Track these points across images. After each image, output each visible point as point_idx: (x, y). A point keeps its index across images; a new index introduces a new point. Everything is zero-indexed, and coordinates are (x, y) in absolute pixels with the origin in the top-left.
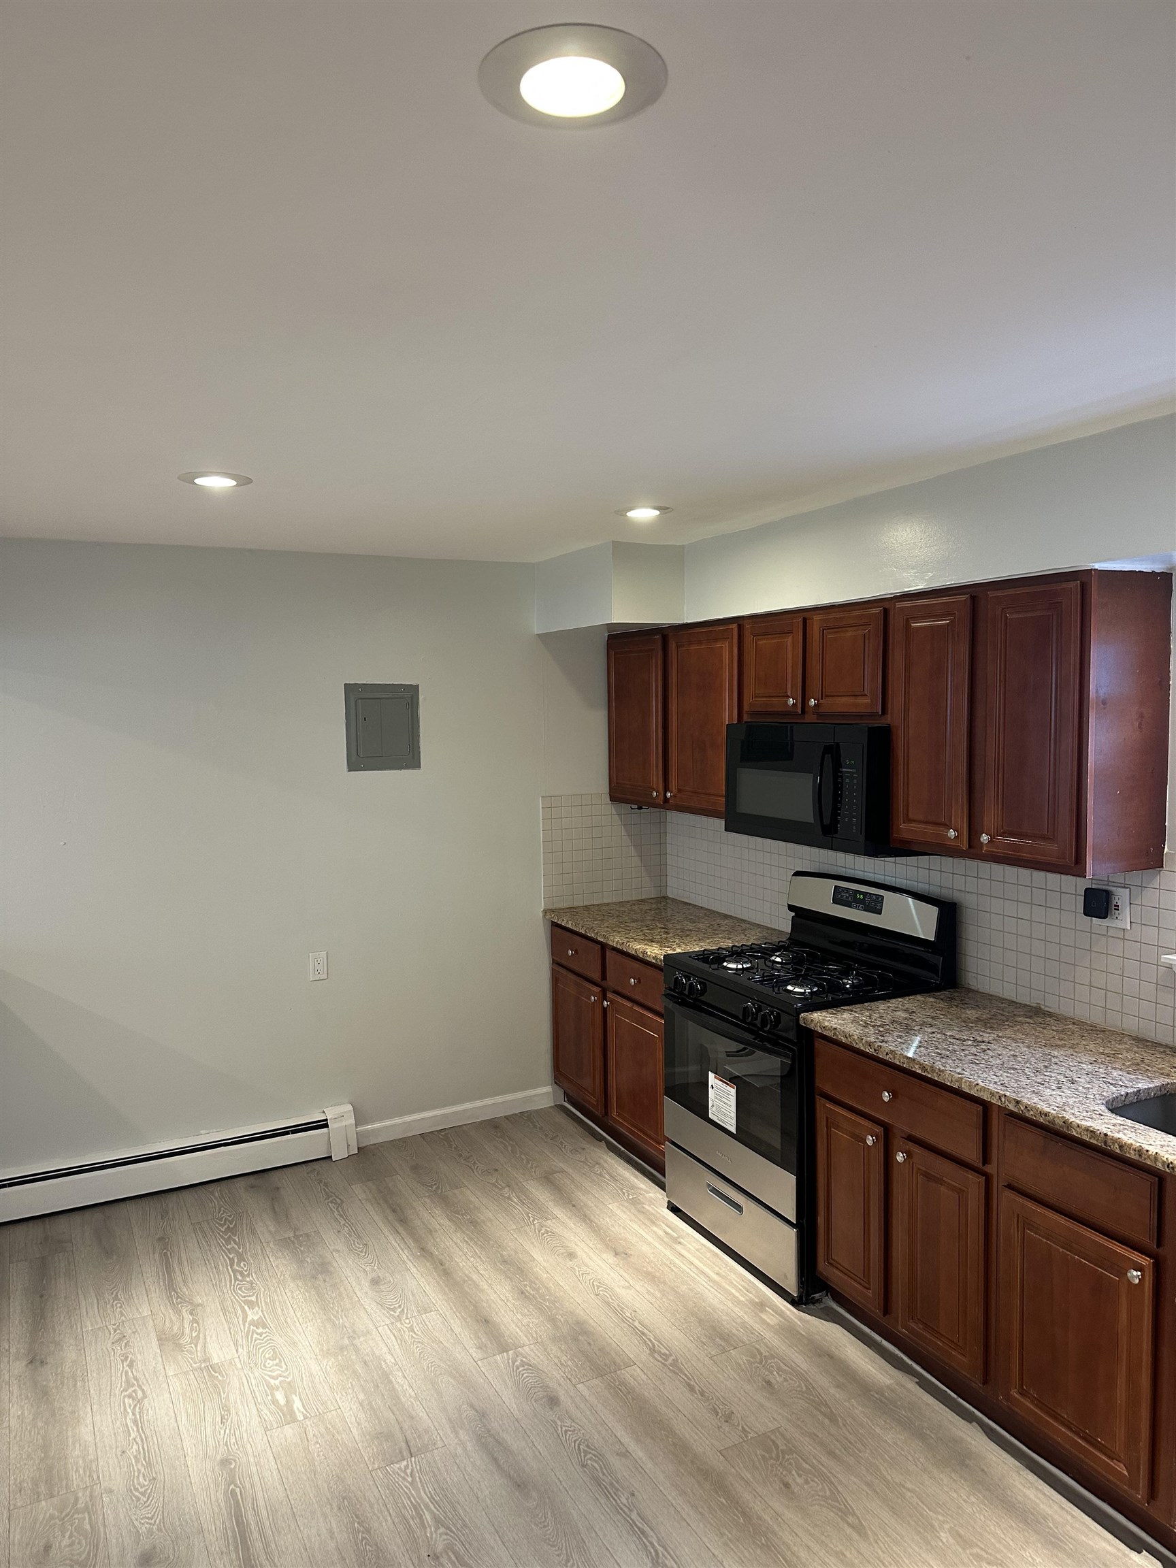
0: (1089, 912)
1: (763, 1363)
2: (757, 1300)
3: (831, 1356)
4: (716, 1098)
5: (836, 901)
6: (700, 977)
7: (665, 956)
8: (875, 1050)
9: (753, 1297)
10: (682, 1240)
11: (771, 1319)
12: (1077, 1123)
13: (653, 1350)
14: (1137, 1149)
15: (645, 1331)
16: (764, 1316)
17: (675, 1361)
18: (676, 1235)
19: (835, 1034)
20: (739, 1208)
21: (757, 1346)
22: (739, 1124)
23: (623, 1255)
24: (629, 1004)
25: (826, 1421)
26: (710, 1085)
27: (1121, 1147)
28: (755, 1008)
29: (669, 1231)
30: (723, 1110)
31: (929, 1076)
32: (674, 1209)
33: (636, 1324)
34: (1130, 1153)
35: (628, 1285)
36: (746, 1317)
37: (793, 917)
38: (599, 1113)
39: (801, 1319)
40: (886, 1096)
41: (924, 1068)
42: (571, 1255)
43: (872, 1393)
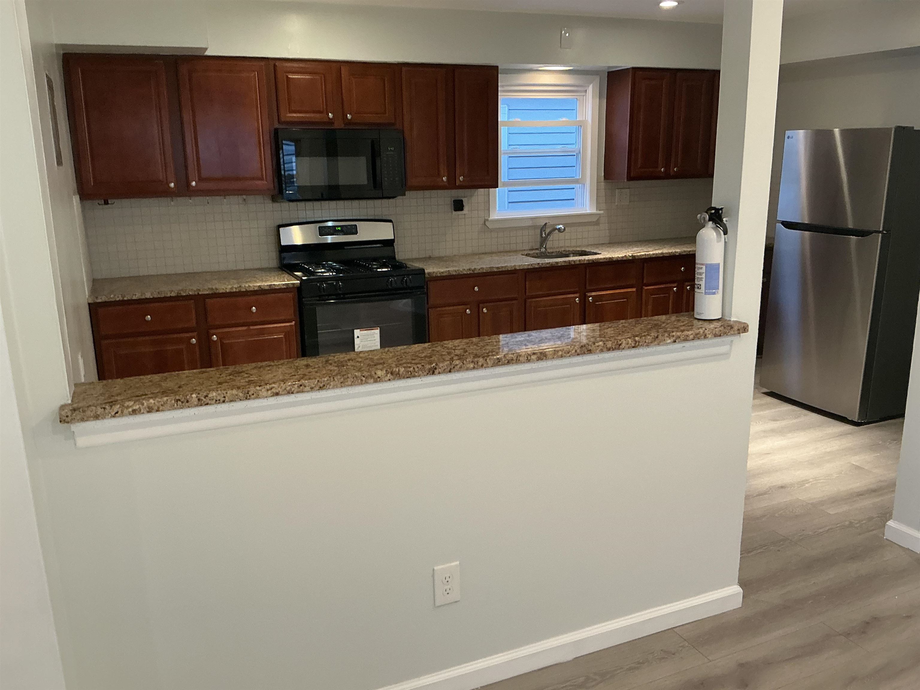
0: (455, 210)
4: (362, 341)
5: (321, 234)
8: (473, 271)
26: (356, 336)
30: (368, 345)
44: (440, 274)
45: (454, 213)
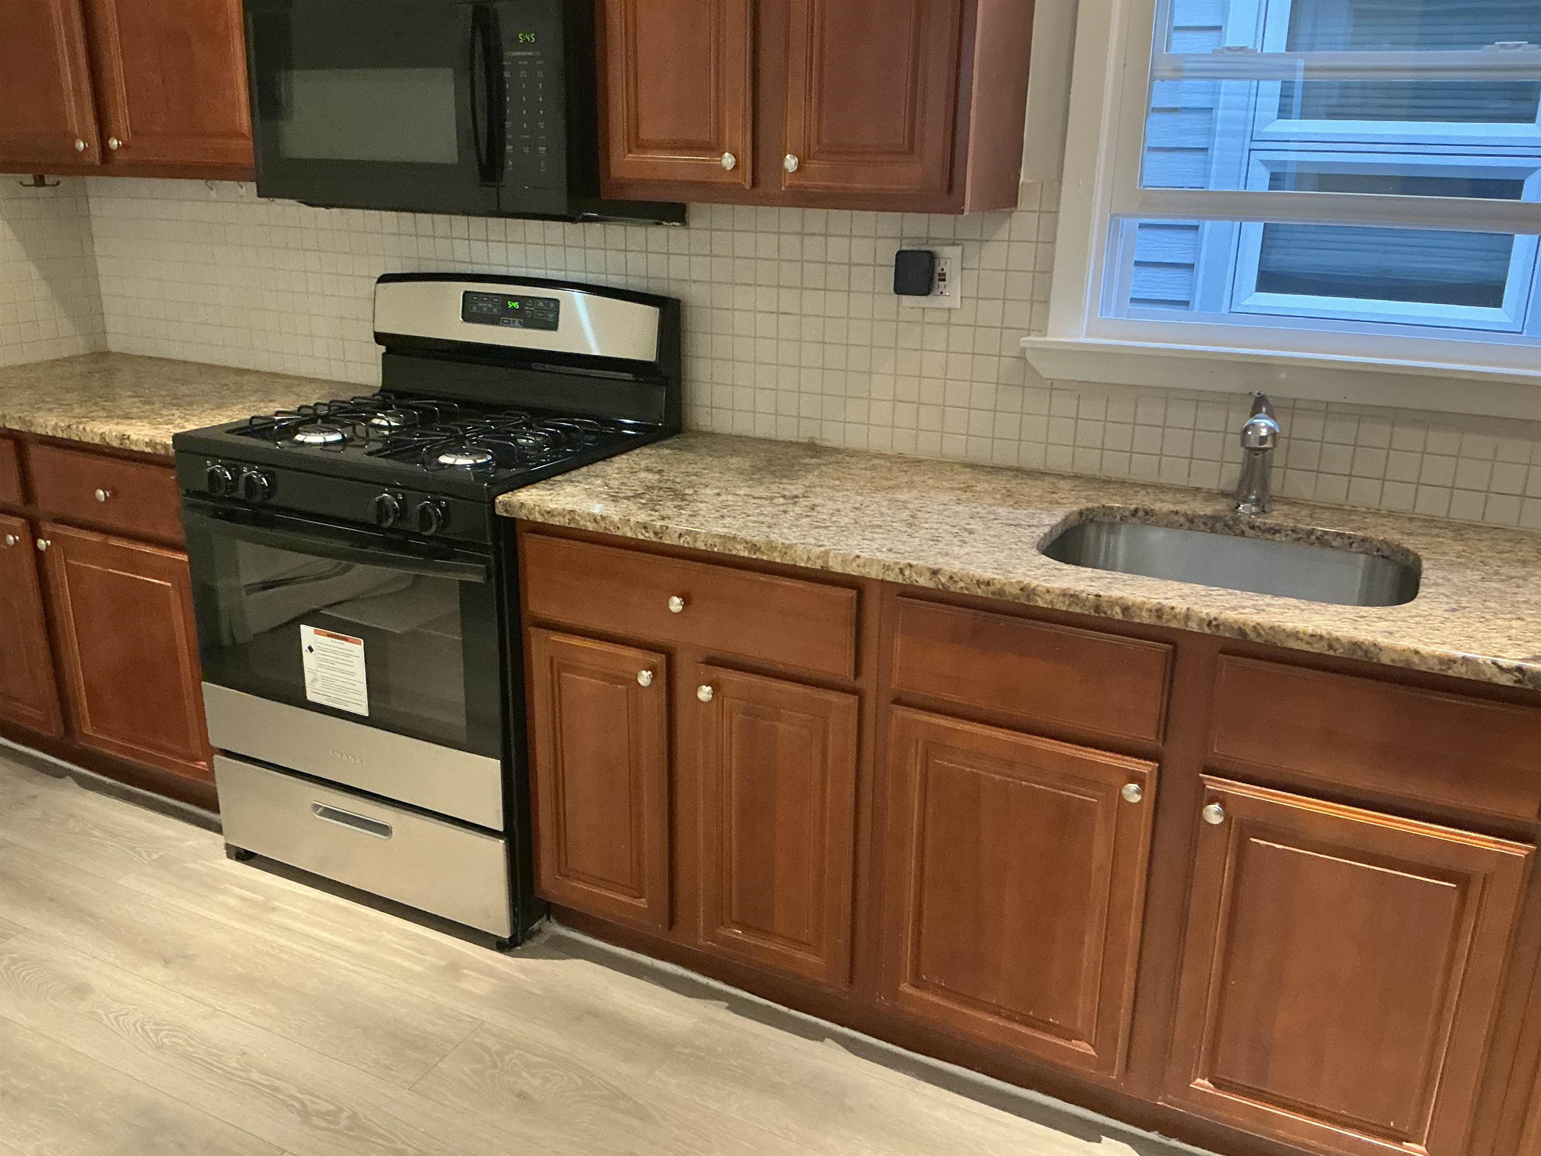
0: (903, 287)
1: (499, 1065)
2: (442, 963)
3: (593, 1013)
4: (321, 666)
5: (468, 316)
6: (263, 464)
7: (176, 437)
8: (656, 533)
9: (435, 960)
10: (277, 904)
11: (483, 986)
12: (1044, 587)
13: (305, 1114)
14: (1154, 608)
15: (278, 1083)
16: (465, 985)
17: (354, 1117)
18: (261, 898)
19: (572, 520)
20: (384, 829)
21: (477, 1040)
22: (373, 703)
23: (180, 960)
24: (94, 538)
25: (636, 1123)
26: (305, 647)
27: (1126, 609)
28: (398, 501)
29: (249, 894)
30: (337, 683)
31: (765, 558)
32: (244, 856)
33: (255, 1076)
34: (1140, 617)
35: (211, 1010)
36: (438, 997)
37: (384, 354)
38: (54, 732)
39: (524, 970)
40: (676, 604)
41: (754, 547)
42: (81, 990)
43: (677, 1049)
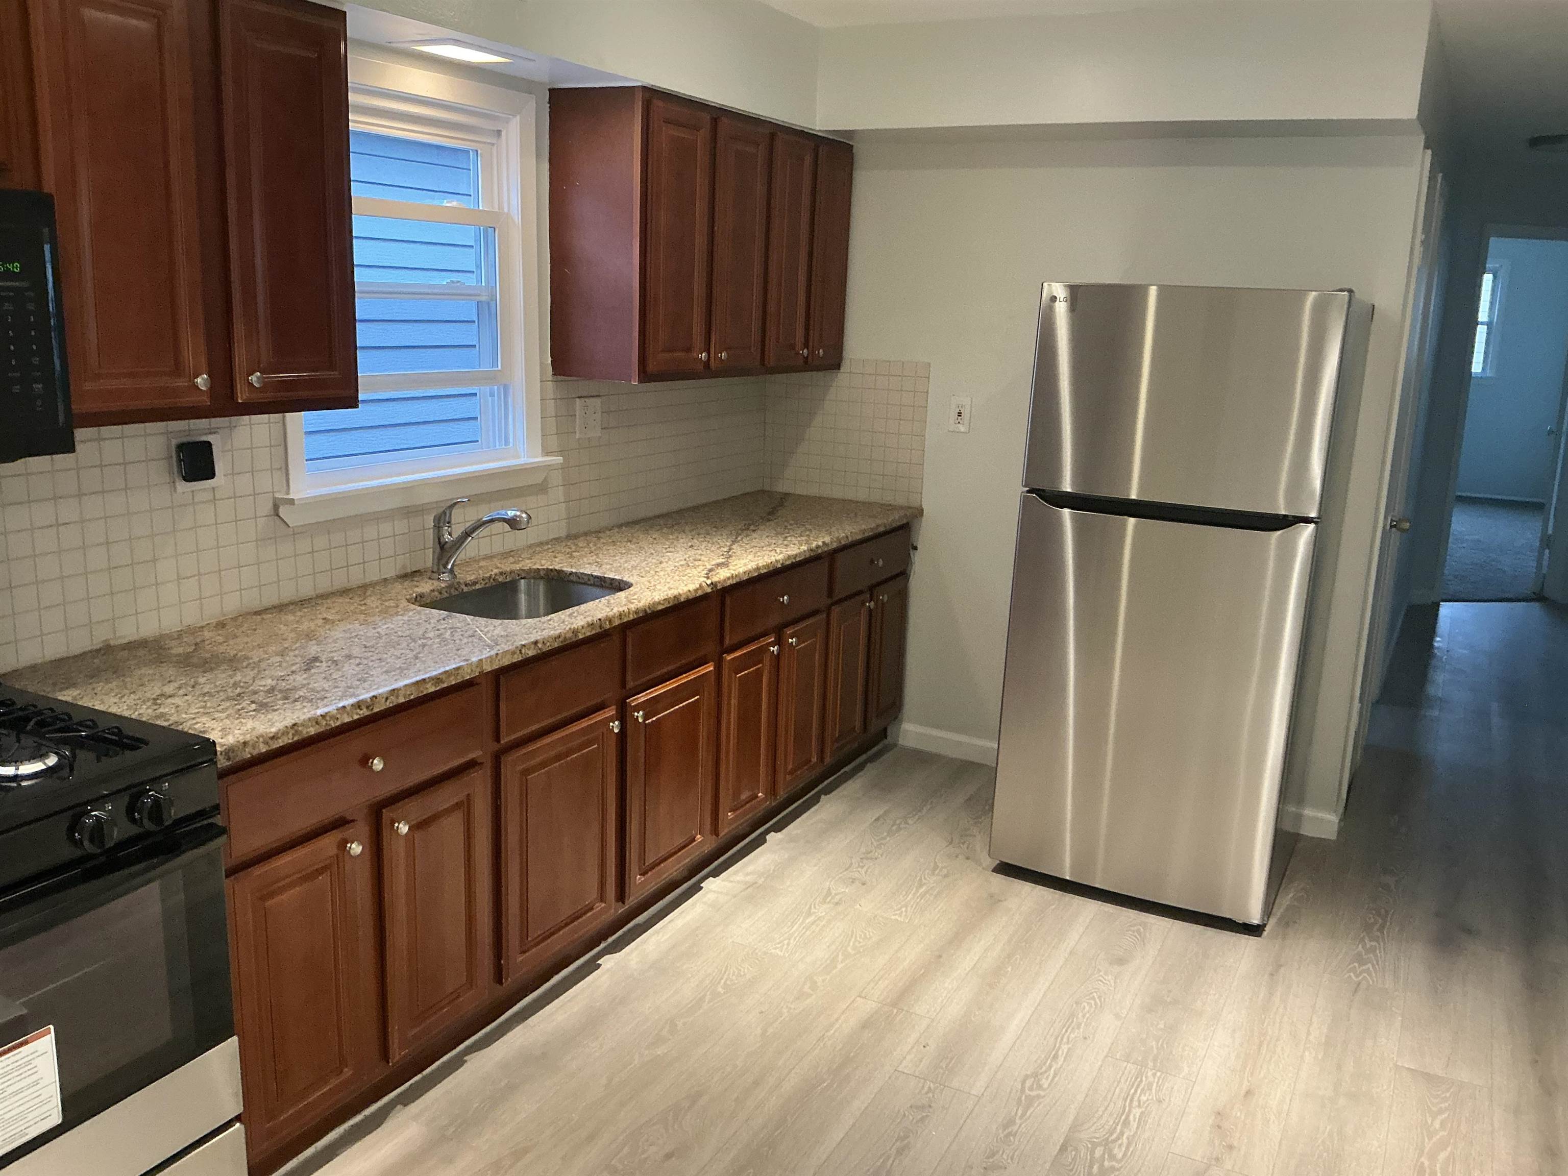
40: (378, 764)
44: (267, 743)
45: (183, 487)
